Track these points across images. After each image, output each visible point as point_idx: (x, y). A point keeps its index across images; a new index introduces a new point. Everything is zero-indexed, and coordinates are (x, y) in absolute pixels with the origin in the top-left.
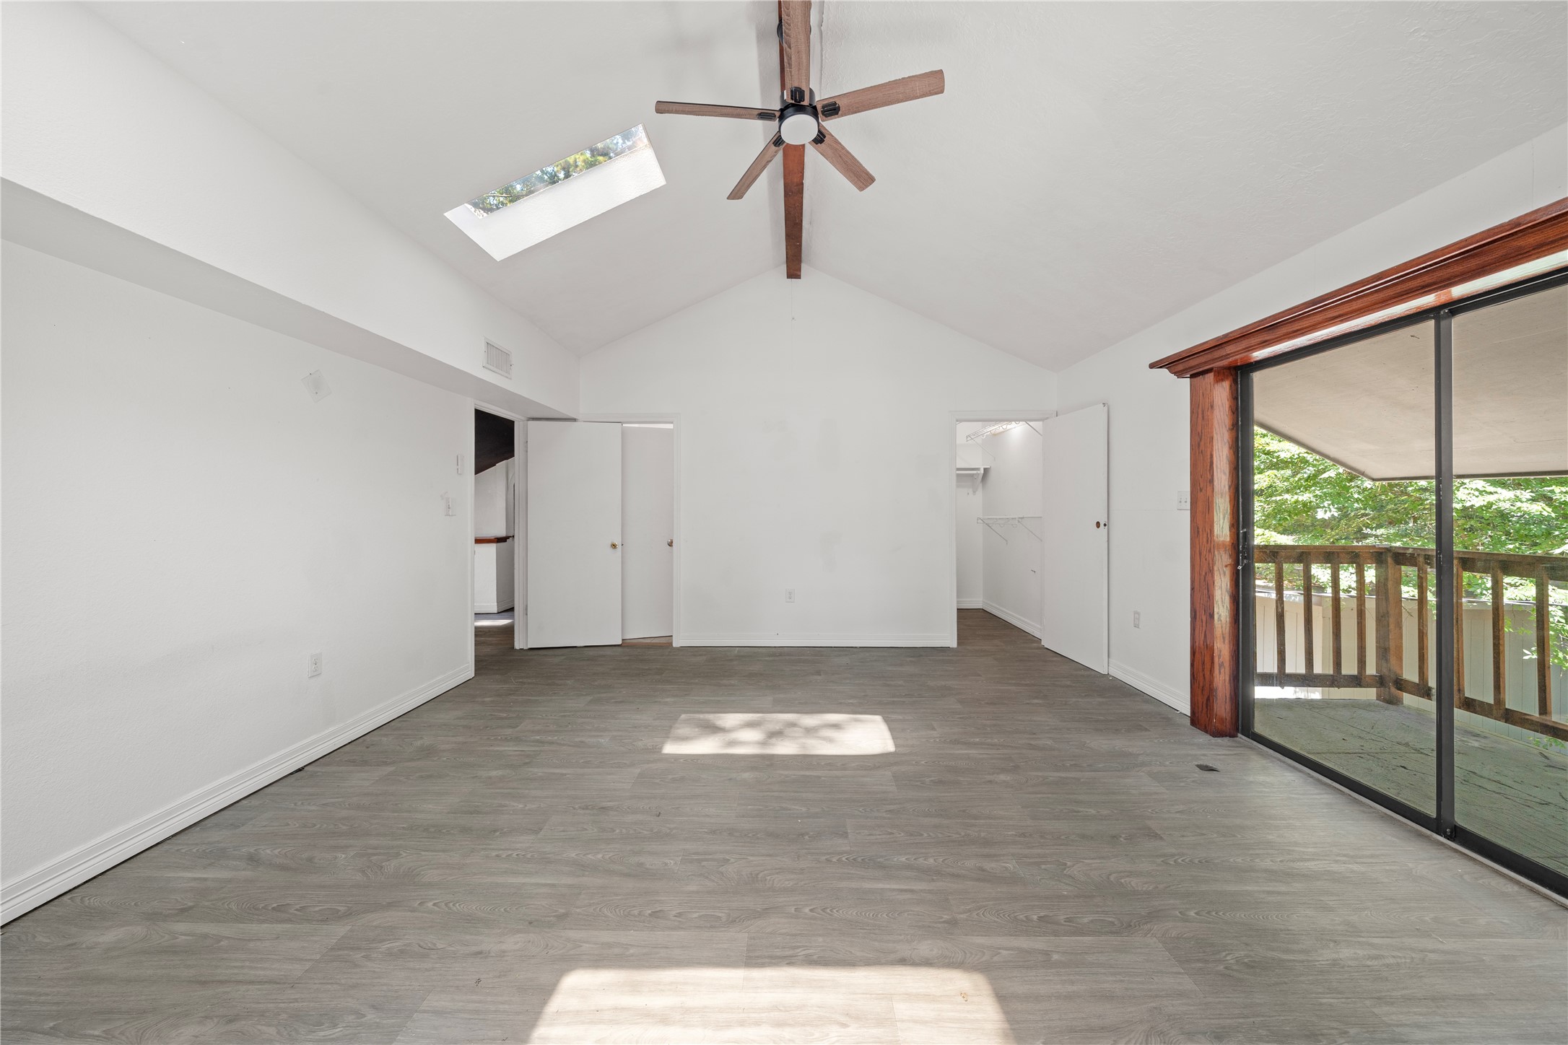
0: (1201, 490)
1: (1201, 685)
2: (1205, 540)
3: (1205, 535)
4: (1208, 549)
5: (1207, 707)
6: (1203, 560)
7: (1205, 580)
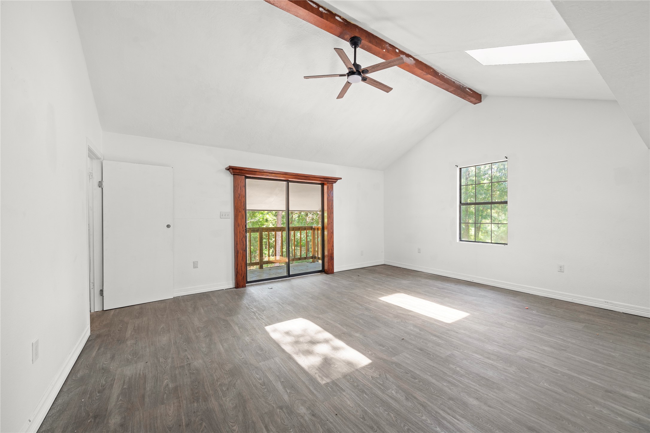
0: (240, 212)
1: (241, 273)
2: (242, 228)
3: (242, 226)
4: (243, 230)
5: (243, 280)
6: (241, 234)
7: (242, 240)
